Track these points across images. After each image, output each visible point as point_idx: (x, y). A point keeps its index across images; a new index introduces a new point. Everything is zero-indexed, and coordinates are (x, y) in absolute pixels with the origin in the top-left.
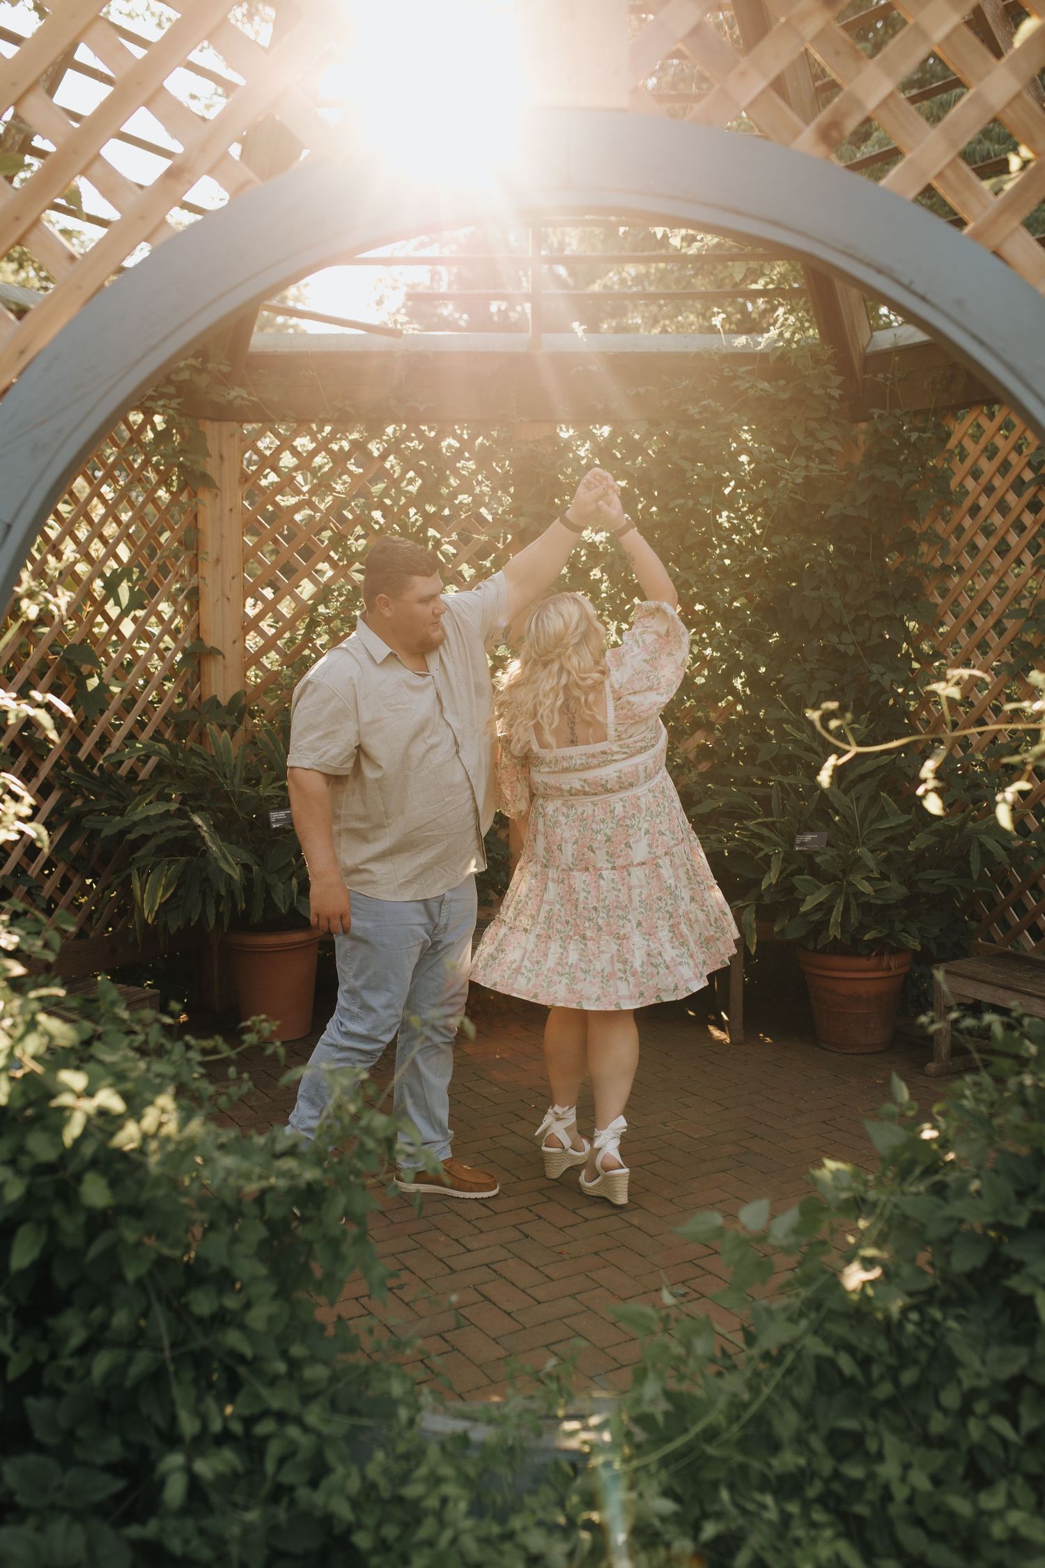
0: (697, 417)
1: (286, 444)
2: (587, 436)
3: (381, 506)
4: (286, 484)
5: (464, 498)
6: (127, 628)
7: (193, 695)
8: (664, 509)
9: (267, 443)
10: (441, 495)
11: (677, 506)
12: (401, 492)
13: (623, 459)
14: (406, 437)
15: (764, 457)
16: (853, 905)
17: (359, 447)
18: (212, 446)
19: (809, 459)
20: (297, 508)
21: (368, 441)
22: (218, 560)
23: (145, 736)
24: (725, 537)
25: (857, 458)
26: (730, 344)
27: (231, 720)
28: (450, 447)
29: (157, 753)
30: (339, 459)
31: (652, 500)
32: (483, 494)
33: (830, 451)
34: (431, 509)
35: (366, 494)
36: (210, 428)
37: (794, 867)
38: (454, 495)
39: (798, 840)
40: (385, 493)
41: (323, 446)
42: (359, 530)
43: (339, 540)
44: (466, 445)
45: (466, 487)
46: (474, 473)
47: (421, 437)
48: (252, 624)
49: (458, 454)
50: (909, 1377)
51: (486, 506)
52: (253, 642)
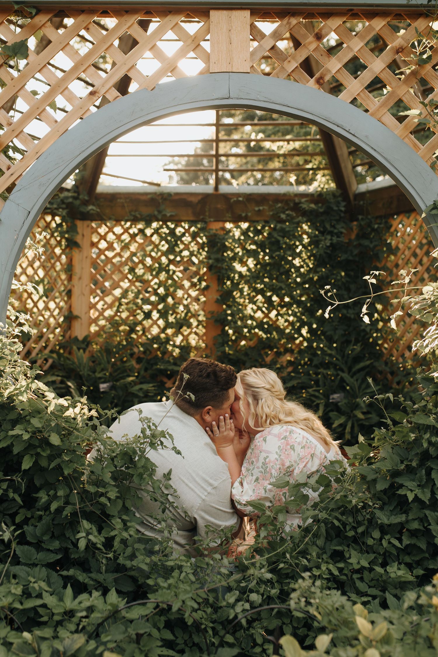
0: (284, 218)
1: (111, 230)
2: (238, 227)
3: (150, 256)
4: (110, 247)
5: (186, 253)
6: (41, 305)
7: (67, 335)
8: (271, 257)
9: (103, 230)
10: (176, 252)
11: (276, 256)
12: (159, 250)
13: (254, 237)
14: (161, 227)
15: (313, 235)
16: (356, 425)
17: (141, 231)
18: (79, 230)
19: (332, 236)
20: (114, 257)
21: (145, 228)
22: (80, 278)
23: (47, 351)
24: (298, 269)
25: (353, 237)
26: (298, 189)
27: (83, 346)
28: (180, 232)
29: (52, 358)
30: (133, 237)
31: (265, 254)
32: (194, 251)
33: (342, 233)
34: (172, 257)
35: (144, 250)
36: (79, 223)
37: (329, 409)
38: (181, 251)
39: (331, 397)
40: (152, 250)
41: (126, 231)
42: (140, 266)
43: (132, 270)
44: (187, 231)
45: (187, 247)
46: (190, 242)
47: (168, 227)
48: (93, 306)
49: (183, 235)
50: (360, 530)
51: (196, 256)
52: (93, 314)
